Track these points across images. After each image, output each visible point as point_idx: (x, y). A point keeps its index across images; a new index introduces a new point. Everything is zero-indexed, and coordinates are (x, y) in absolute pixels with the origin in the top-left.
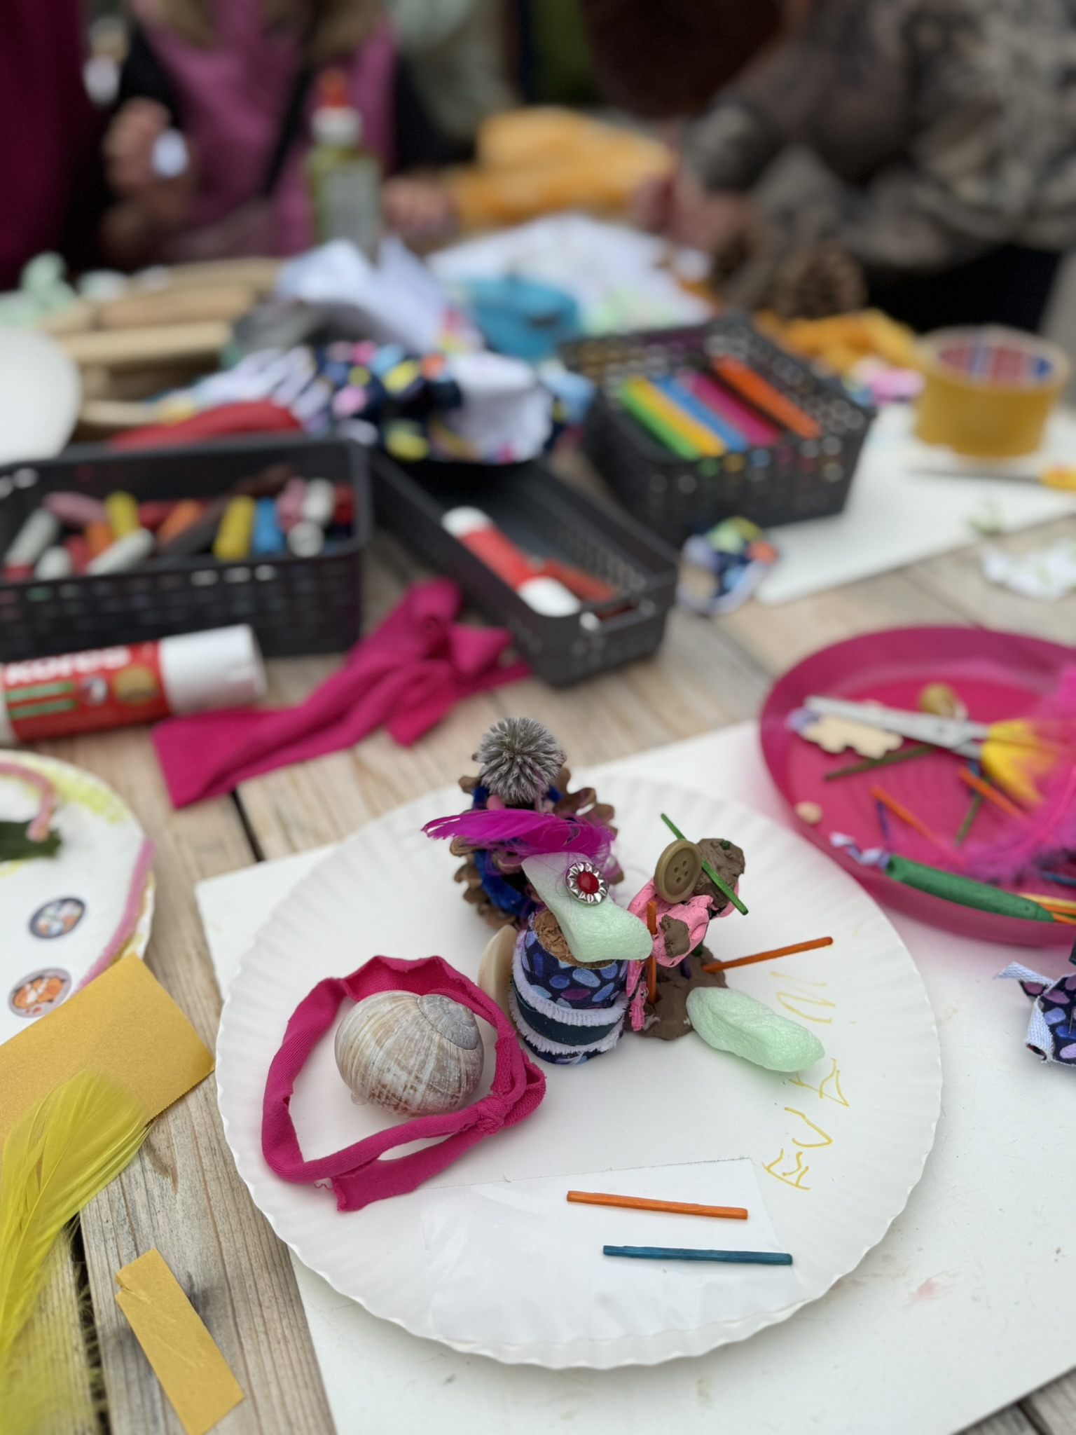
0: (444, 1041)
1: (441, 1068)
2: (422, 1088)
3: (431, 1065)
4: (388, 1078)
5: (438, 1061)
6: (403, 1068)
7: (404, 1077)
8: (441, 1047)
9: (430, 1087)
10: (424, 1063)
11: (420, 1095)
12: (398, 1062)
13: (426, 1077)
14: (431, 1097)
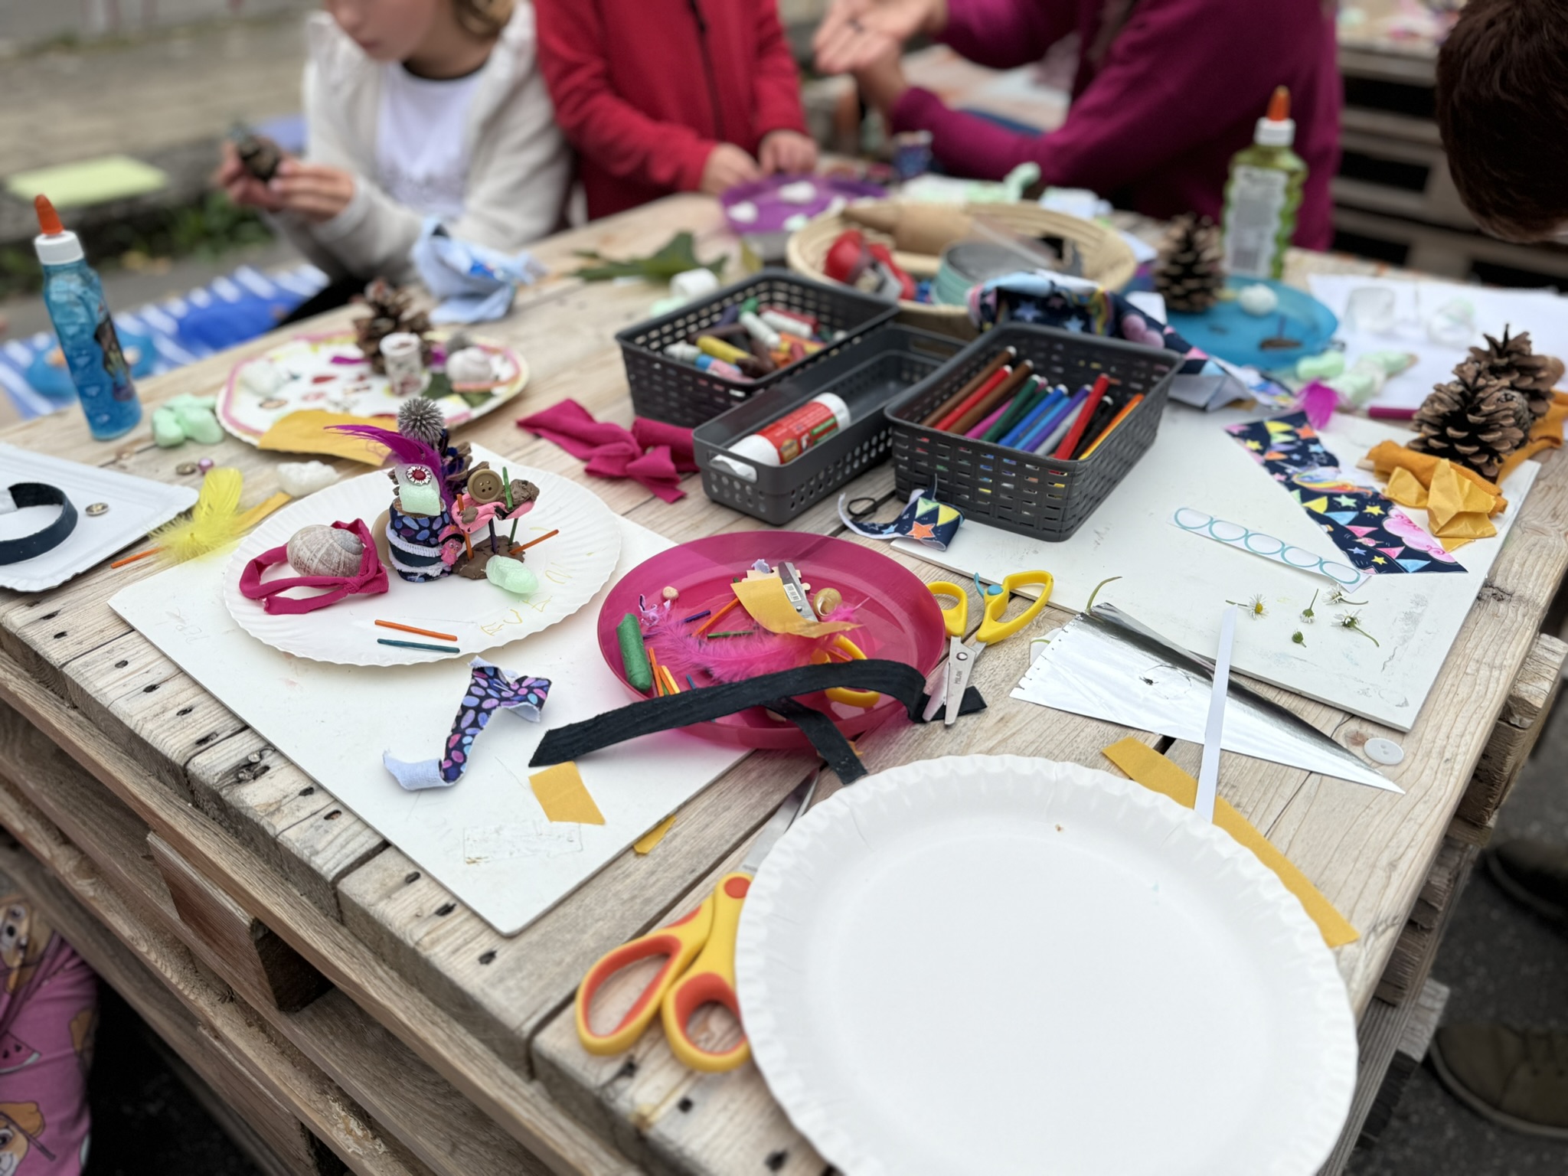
0: (335, 544)
1: (328, 553)
2: (316, 561)
3: (323, 551)
4: (301, 553)
5: (327, 550)
6: (309, 550)
7: (308, 553)
8: (332, 545)
9: (320, 561)
10: (320, 549)
11: (315, 564)
12: (307, 547)
13: (319, 555)
14: (321, 567)
